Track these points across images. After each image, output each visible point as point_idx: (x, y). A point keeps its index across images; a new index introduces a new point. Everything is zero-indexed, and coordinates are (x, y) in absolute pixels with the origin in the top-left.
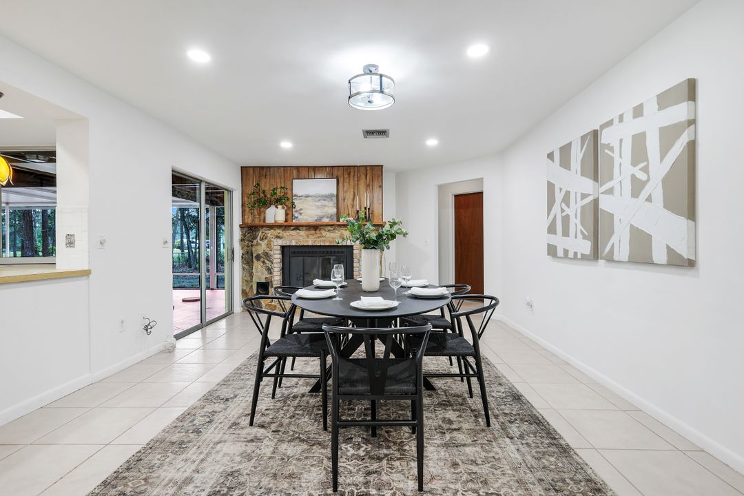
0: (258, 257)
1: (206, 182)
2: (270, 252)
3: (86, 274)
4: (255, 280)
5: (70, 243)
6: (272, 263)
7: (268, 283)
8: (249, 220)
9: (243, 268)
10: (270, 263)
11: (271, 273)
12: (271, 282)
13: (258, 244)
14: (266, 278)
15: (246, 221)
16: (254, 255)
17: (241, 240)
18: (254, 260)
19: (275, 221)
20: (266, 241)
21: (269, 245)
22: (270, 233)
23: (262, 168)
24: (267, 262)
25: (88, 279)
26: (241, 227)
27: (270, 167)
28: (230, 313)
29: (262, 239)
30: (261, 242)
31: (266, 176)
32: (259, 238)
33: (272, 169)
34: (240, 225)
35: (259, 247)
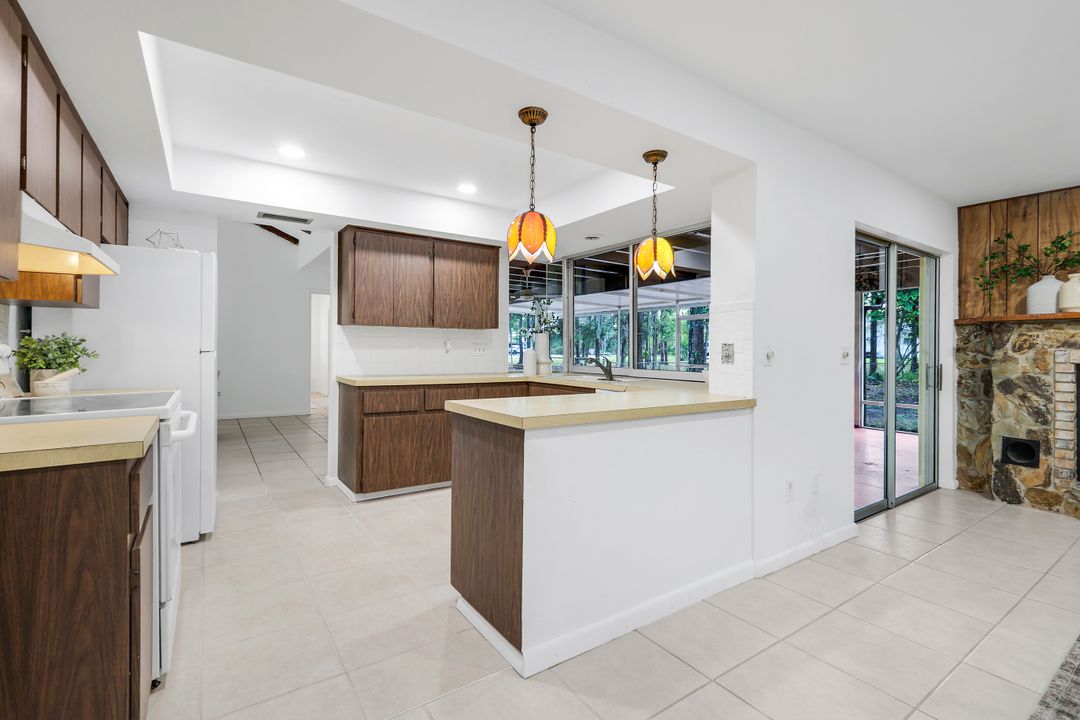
0: (1008, 387)
1: (900, 245)
2: (1043, 377)
3: (750, 404)
4: (998, 431)
5: (728, 357)
6: (1049, 400)
7: (1037, 443)
8: (977, 310)
9: (962, 405)
10: (1042, 402)
11: (1045, 422)
12: (1047, 441)
13: (1006, 359)
14: (1030, 432)
15: (969, 312)
16: (996, 382)
17: (958, 350)
18: (996, 391)
19: (1060, 310)
20: (1031, 354)
21: (1040, 361)
22: (1042, 337)
23: (1015, 200)
24: (1034, 397)
25: (752, 412)
26: (958, 324)
27: (1038, 195)
28: (930, 488)
29: (1021, 348)
30: (1016, 355)
31: (1025, 215)
32: (1009, 346)
33: (1041, 199)
34: (956, 321)
35: (1010, 366)
